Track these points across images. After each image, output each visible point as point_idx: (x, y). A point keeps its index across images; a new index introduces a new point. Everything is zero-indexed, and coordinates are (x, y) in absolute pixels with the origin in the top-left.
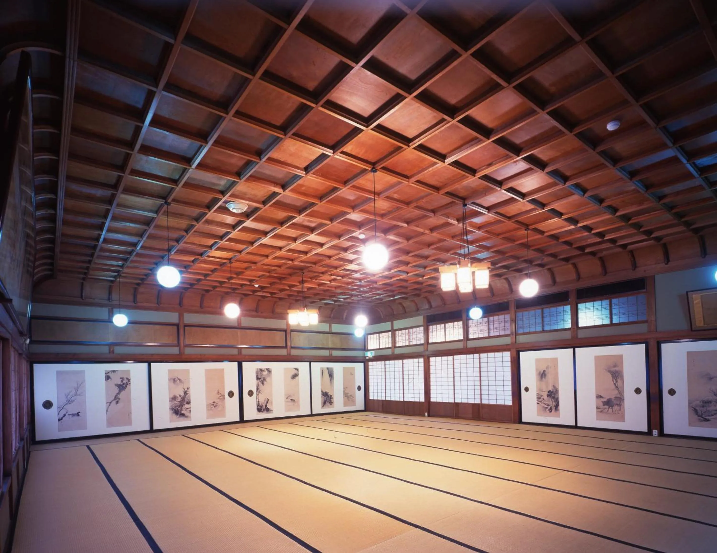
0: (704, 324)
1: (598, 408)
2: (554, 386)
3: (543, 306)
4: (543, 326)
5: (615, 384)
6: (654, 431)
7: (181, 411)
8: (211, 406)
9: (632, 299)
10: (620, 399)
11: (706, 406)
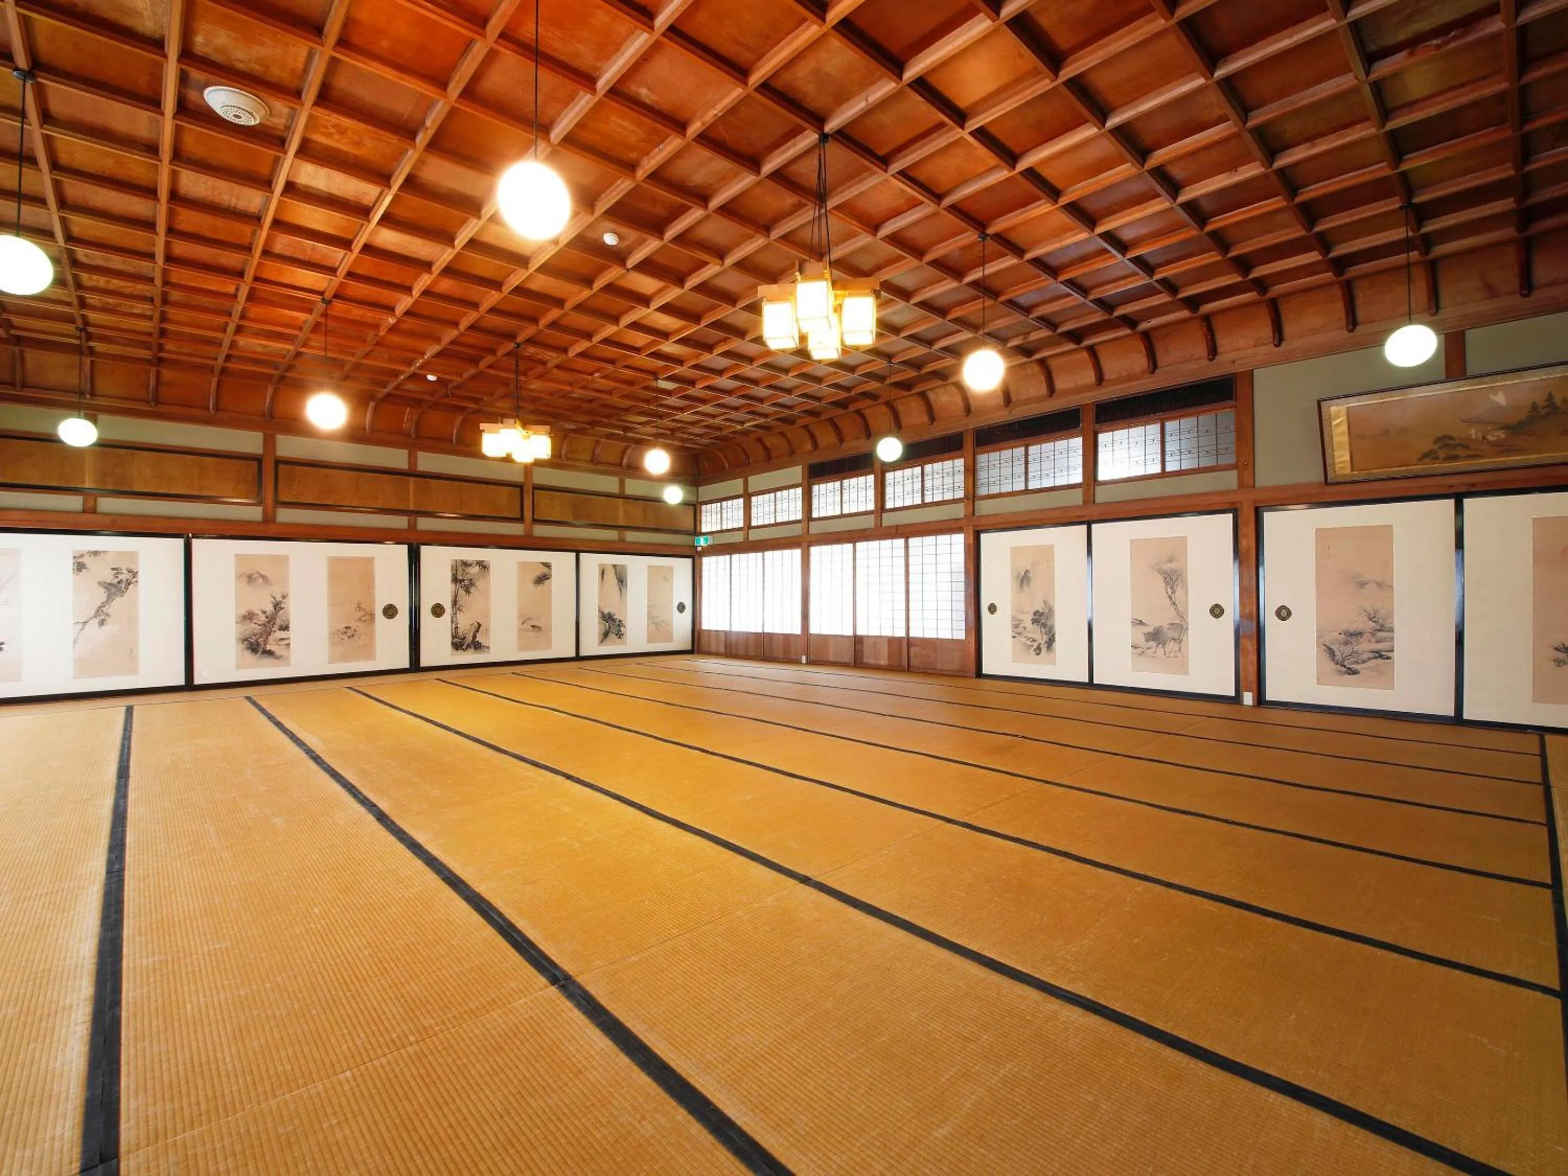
0: (1352, 470)
1: (1134, 647)
2: (1045, 602)
3: (1028, 440)
4: (1027, 480)
5: (1170, 597)
6: (1245, 693)
7: (265, 644)
8: (341, 636)
9: (1206, 419)
10: (1180, 628)
11: (1351, 643)
